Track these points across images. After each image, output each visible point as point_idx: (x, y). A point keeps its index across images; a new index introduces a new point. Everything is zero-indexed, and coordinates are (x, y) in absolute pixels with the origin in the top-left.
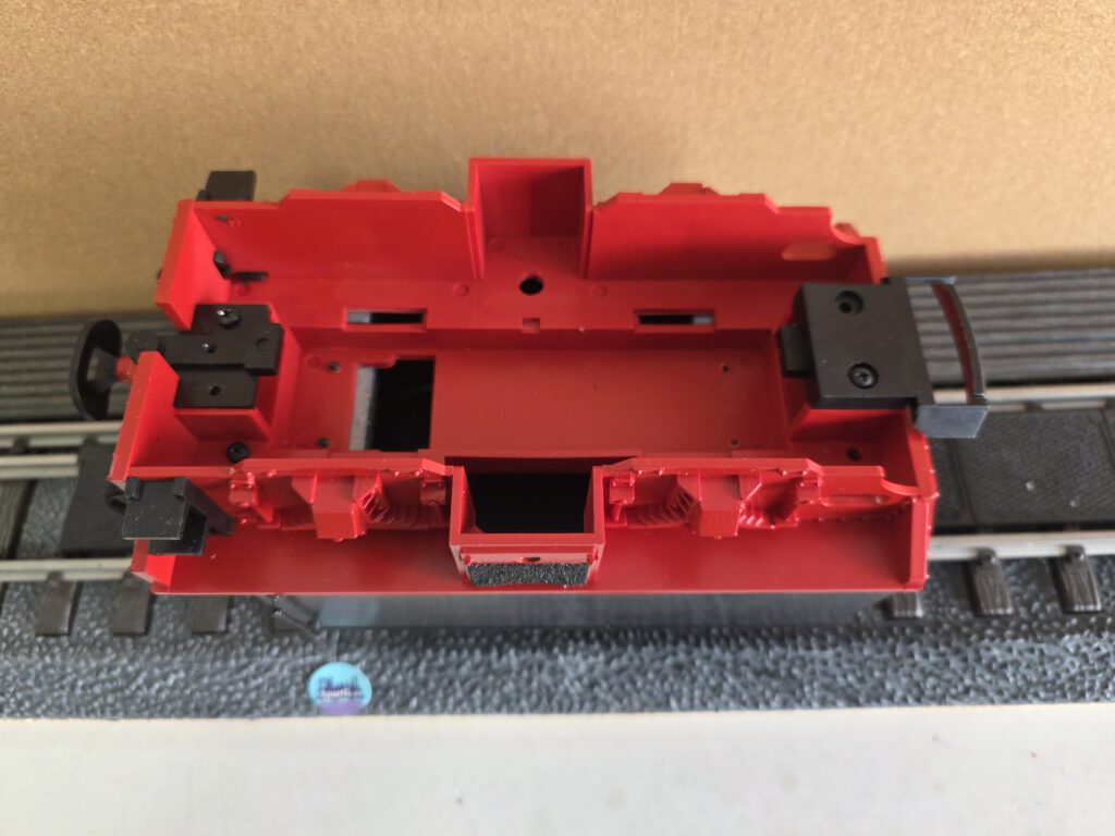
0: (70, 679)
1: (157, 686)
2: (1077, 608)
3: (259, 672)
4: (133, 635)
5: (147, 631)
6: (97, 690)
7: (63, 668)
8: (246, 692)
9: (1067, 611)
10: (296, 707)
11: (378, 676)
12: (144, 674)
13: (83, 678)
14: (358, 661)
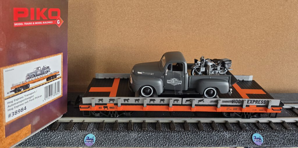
0: (39, 137)
1: (56, 138)
2: (215, 129)
3: (76, 136)
4: (55, 130)
6: (43, 139)
7: (40, 134)
8: (72, 141)
9: (213, 129)
10: (80, 144)
11: (97, 137)
12: (54, 136)
13: (42, 137)
14: (95, 134)
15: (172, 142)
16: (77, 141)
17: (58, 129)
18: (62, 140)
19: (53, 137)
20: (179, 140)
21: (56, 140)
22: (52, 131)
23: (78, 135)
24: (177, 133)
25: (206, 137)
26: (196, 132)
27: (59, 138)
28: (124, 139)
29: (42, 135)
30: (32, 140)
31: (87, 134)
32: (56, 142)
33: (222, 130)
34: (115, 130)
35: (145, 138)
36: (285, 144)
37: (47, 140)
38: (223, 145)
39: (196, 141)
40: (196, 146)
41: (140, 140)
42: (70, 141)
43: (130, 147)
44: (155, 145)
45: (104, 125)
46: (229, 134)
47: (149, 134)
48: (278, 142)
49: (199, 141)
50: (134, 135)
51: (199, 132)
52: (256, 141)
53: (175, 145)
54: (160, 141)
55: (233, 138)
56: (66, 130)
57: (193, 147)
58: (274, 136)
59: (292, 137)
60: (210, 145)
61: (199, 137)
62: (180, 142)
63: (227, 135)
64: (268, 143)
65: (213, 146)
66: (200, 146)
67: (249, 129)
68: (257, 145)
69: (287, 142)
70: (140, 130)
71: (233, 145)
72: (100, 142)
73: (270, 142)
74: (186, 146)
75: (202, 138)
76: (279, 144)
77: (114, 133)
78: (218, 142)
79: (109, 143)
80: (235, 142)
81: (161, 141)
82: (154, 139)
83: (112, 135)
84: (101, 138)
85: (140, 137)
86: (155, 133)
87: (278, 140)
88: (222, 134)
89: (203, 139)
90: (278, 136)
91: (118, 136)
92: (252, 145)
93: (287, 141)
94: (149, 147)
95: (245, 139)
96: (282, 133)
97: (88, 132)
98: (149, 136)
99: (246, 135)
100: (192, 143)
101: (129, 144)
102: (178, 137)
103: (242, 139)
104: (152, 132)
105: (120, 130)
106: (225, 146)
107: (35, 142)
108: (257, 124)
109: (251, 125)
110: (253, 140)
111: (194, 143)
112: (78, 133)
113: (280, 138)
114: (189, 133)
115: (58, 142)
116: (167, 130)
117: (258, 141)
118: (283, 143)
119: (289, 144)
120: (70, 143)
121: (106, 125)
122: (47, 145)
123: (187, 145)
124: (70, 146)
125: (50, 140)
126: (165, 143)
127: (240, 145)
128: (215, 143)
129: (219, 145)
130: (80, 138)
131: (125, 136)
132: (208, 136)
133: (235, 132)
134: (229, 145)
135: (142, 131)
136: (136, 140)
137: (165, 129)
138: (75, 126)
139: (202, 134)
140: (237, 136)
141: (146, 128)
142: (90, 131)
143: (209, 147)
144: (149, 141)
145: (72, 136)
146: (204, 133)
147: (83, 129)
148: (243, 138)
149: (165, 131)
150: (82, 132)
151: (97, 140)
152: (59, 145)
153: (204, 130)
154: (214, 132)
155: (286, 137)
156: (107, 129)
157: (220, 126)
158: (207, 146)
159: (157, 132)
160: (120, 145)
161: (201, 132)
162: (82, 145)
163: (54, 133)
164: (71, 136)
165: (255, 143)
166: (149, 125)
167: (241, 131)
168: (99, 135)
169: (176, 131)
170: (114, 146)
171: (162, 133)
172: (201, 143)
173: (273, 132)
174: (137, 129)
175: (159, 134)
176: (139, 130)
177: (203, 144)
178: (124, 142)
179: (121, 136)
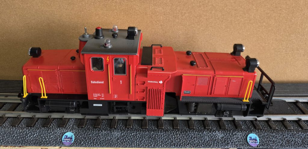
0: (14, 134)
2: (206, 128)
3: (53, 134)
4: (31, 127)
5: (34, 126)
6: (18, 137)
7: (14, 132)
8: (49, 139)
9: (205, 128)
10: (58, 143)
11: (77, 136)
12: (30, 134)
13: (17, 134)
14: (74, 132)
15: (159, 142)
16: (55, 140)
17: (35, 126)
18: (38, 139)
19: (28, 135)
20: (166, 140)
21: (32, 138)
22: (28, 128)
23: (56, 133)
24: (164, 133)
25: (197, 137)
26: (186, 131)
27: (34, 136)
28: (106, 138)
29: (16, 132)
30: (6, 137)
31: (66, 133)
32: (32, 141)
33: (214, 129)
34: (97, 128)
35: (129, 137)
36: (283, 146)
37: (22, 139)
38: (214, 146)
39: (185, 141)
40: (184, 147)
41: (123, 140)
42: (47, 140)
43: (112, 147)
44: (139, 145)
45: (86, 122)
46: (221, 134)
47: (134, 133)
48: (275, 144)
49: (188, 142)
50: (116, 134)
51: (189, 132)
52: (252, 142)
53: (161, 145)
54: (144, 141)
55: (226, 138)
56: (43, 127)
57: (181, 148)
58: (271, 137)
59: (292, 138)
60: (200, 146)
61: (188, 137)
62: (167, 142)
63: (219, 135)
64: (265, 144)
65: (203, 147)
66: (189, 147)
67: (245, 128)
68: (252, 147)
69: (286, 144)
70: (124, 128)
71: (225, 146)
72: (79, 142)
73: (267, 143)
74: (173, 146)
75: (191, 138)
76: (277, 146)
77: (95, 131)
78: (209, 143)
79: (89, 142)
80: (228, 144)
81: (147, 141)
82: (139, 139)
83: (93, 133)
84: (81, 137)
85: (123, 137)
86: (140, 133)
87: (276, 141)
88: (214, 134)
89: (193, 139)
90: (276, 137)
91: (99, 135)
92: (246, 147)
93: (286, 142)
94: (132, 147)
95: (239, 139)
96: (281, 133)
97: (67, 130)
98: (133, 135)
99: (240, 135)
100: (180, 144)
101: (111, 144)
102: (165, 137)
103: (236, 140)
104: (136, 130)
105: (102, 127)
106: (217, 147)
107: (9, 139)
108: (254, 121)
109: (248, 122)
110: (248, 141)
111: (182, 143)
112: (56, 131)
113: (279, 139)
114: (178, 132)
115: (33, 141)
116: (154, 128)
117: (254, 142)
118: (281, 145)
119: (287, 146)
120: (47, 141)
121: (87, 121)
122: (22, 144)
123: (175, 146)
124: (46, 145)
125: (26, 138)
126: (150, 143)
127: (233, 147)
128: (206, 144)
129: (210, 146)
130: (57, 136)
131: (107, 135)
132: (198, 137)
133: (228, 132)
134: (221, 146)
135: (126, 129)
136: (119, 139)
137: (152, 128)
138: (54, 122)
139: (192, 134)
140: (230, 136)
141: (131, 126)
142: (70, 128)
143: (199, 148)
144: (133, 140)
145: (49, 134)
146: (194, 132)
147: (61, 126)
148: (237, 138)
149: (152, 130)
150: (60, 129)
151: (76, 139)
152: (34, 144)
153: (194, 129)
154: (205, 131)
155: (285, 138)
156: (88, 127)
157: (213, 124)
158: (196, 147)
159: (142, 131)
160: (101, 145)
161: (191, 132)
162: (60, 144)
163: (30, 130)
164: (47, 135)
165: (249, 145)
166: (134, 122)
167: (236, 131)
168: (78, 133)
169: (163, 130)
170: (95, 146)
171: (147, 132)
172: (190, 144)
173: (271, 132)
174: (121, 127)
175: (145, 133)
176: (122, 128)
177: (192, 145)
178: (105, 142)
179: (102, 135)
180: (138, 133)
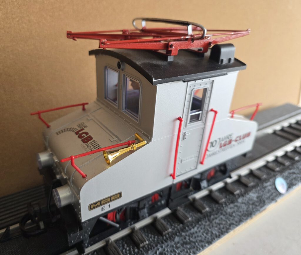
24: (197, 226)
47: (158, 249)
53: (202, 246)
74: (216, 238)
86: (166, 244)
104: (159, 243)
108: (268, 165)
141: (145, 241)
167: (263, 183)
180: (165, 246)
